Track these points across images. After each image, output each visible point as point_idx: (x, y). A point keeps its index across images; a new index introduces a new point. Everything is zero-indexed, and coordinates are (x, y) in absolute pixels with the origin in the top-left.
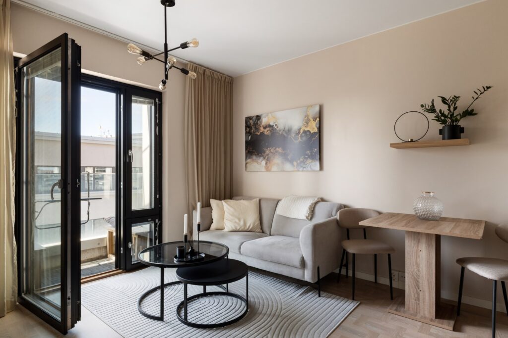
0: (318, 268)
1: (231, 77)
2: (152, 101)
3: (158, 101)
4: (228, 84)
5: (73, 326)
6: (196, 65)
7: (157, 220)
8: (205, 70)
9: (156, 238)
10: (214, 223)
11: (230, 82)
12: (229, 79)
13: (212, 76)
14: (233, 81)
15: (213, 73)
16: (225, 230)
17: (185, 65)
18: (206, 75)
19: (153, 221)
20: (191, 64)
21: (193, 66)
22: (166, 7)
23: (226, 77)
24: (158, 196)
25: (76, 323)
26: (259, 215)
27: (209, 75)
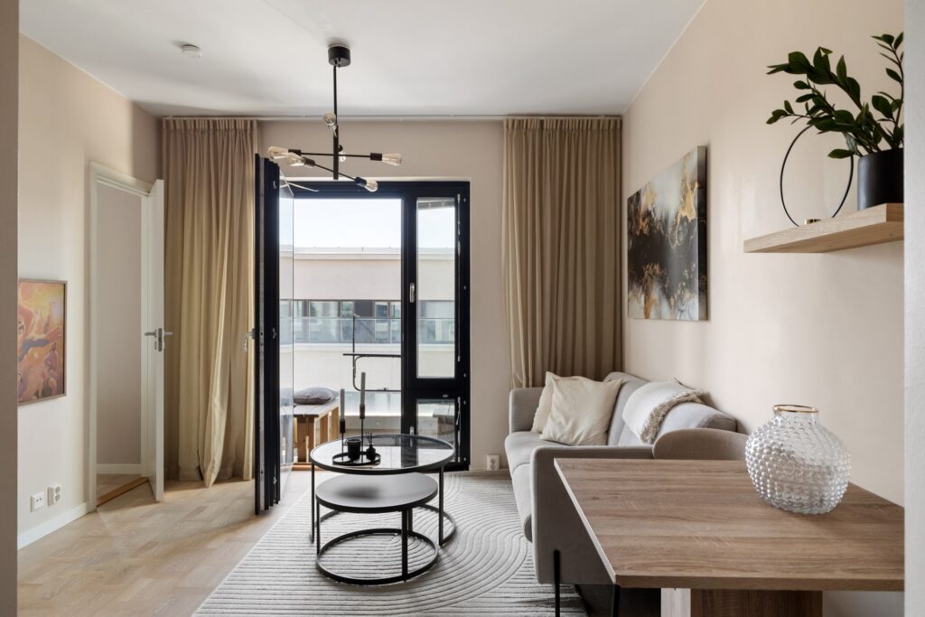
0: (557, 554)
1: (619, 116)
2: (452, 200)
3: (459, 199)
4: (606, 134)
5: (266, 508)
6: (520, 118)
7: (459, 398)
8: (542, 122)
9: (457, 428)
10: (535, 419)
11: (612, 127)
12: (610, 122)
13: (561, 129)
14: (621, 122)
15: (562, 122)
16: (542, 437)
17: (500, 123)
18: (544, 131)
19: (453, 400)
20: (510, 118)
21: (513, 121)
22: (337, 68)
23: (599, 121)
24: (459, 358)
25: (272, 505)
26: (608, 417)
27: (554, 127)
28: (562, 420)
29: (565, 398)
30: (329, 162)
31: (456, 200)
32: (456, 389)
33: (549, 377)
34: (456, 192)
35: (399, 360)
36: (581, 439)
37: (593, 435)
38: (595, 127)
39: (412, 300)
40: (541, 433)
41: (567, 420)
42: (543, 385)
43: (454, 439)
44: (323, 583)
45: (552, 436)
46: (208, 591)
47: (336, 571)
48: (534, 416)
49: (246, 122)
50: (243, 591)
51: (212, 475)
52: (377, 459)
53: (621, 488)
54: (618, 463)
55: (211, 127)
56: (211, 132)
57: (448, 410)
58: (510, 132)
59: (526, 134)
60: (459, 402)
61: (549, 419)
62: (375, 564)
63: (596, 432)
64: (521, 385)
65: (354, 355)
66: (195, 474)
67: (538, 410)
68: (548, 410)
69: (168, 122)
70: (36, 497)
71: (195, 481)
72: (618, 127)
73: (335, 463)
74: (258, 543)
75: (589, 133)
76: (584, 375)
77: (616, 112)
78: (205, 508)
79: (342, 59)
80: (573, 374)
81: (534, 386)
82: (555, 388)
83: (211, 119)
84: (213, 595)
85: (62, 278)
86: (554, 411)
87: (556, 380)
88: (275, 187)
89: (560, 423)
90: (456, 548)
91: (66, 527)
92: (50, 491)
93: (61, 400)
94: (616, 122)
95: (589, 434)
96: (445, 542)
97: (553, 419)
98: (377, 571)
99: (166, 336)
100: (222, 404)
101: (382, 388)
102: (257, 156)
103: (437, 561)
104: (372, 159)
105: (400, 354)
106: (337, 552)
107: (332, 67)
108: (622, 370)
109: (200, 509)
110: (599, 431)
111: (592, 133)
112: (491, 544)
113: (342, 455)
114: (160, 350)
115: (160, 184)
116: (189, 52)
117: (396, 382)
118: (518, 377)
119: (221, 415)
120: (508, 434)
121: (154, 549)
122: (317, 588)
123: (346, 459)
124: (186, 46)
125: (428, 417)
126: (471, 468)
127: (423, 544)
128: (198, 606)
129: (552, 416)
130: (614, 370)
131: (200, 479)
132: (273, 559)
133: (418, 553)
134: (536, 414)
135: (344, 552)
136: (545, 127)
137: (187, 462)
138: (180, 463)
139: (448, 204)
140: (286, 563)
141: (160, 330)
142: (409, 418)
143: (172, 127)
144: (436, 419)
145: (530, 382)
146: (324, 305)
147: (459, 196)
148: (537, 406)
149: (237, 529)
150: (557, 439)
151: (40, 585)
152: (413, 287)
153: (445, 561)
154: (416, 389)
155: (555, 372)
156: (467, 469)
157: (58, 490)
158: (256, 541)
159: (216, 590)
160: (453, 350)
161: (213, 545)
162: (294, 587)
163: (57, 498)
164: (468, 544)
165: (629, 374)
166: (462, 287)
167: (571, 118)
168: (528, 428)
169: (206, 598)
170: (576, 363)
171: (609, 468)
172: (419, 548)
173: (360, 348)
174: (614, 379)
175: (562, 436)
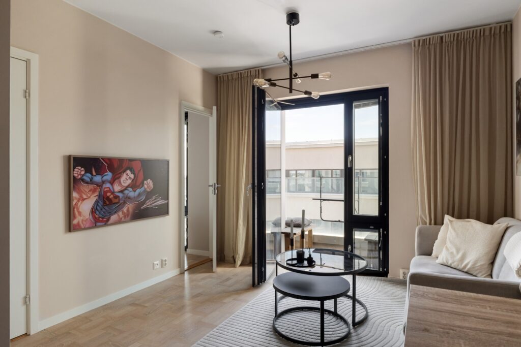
1: (509, 21)
2: (377, 100)
3: (381, 99)
4: (497, 37)
5: (258, 284)
6: (424, 38)
7: (381, 229)
8: (442, 38)
9: (380, 249)
10: (434, 248)
11: (502, 30)
12: (500, 27)
13: (457, 39)
14: (511, 25)
15: (458, 34)
16: (438, 261)
17: (410, 44)
18: (444, 44)
19: (377, 230)
20: (417, 39)
21: (419, 41)
22: (292, 26)
23: (491, 29)
24: (381, 203)
25: (261, 283)
26: (494, 252)
27: (452, 39)
28: (454, 251)
29: (457, 234)
30: (286, 83)
31: (379, 100)
32: (380, 223)
33: (447, 218)
34: (380, 96)
35: (343, 203)
36: (468, 267)
37: (479, 264)
38: (487, 33)
39: (349, 166)
40: (437, 258)
41: (458, 251)
42: (442, 224)
43: (377, 256)
44: (273, 336)
45: (445, 261)
46: (213, 327)
47: (283, 330)
48: (433, 246)
49: (256, 71)
50: (230, 331)
51: (239, 262)
52: (313, 264)
53: (458, 323)
54: (470, 297)
55: (240, 76)
56: (239, 79)
57: (374, 236)
58: (416, 49)
59: (429, 48)
60: (381, 232)
61: (444, 249)
62: (307, 330)
63: (482, 263)
64: (426, 224)
65: (321, 200)
66: (232, 259)
67: (436, 241)
68: (444, 242)
69: (220, 77)
70: (155, 263)
71: (232, 263)
72: (509, 29)
73: (287, 264)
74: (248, 304)
75: (482, 38)
76: (478, 218)
77: (506, 18)
78: (231, 279)
79: (294, 20)
80: (468, 217)
81: (435, 224)
82: (450, 226)
83: (239, 72)
84: (215, 330)
85: (167, 158)
86: (448, 244)
87: (451, 221)
88: (263, 103)
89: (452, 253)
90: (364, 331)
91: (168, 280)
92: (162, 261)
93: (167, 217)
94: (506, 26)
95: (475, 264)
96: (357, 324)
97: (447, 249)
98: (307, 336)
99: (217, 187)
100: (244, 224)
101: (337, 220)
102: (253, 87)
103: (347, 336)
104: (312, 78)
105: (343, 199)
106: (288, 318)
107: (289, 26)
108: (512, 215)
109: (228, 279)
110: (484, 262)
111: (484, 39)
112: (390, 333)
113: (292, 259)
114: (215, 194)
115: (215, 108)
116: (218, 35)
117: (341, 216)
118: (424, 217)
119: (243, 229)
120: (415, 256)
121: (199, 298)
122: (269, 338)
123: (295, 262)
124: (216, 32)
125: (362, 239)
126: (389, 276)
127: (342, 323)
128: (205, 335)
129: (446, 247)
130: (505, 216)
131: (233, 263)
132: (252, 315)
133: (337, 329)
134: (435, 244)
135: (292, 318)
136: (444, 40)
137: (228, 253)
138: (225, 253)
139: (374, 104)
140: (258, 319)
141: (215, 184)
142: (349, 239)
143: (222, 80)
144: (367, 242)
145: (433, 222)
146: (326, 172)
147: (381, 97)
148: (437, 239)
149: (240, 293)
150: (449, 264)
151: (147, 307)
152: (350, 158)
153: (354, 338)
154: (353, 222)
155: (453, 216)
156: (387, 277)
157: (165, 260)
158: (248, 302)
159: (217, 327)
160: (377, 198)
161: (227, 300)
162: (257, 335)
163: (165, 264)
164: (373, 329)
165: (518, 219)
166: (383, 157)
167: (466, 31)
168: (430, 254)
169: (210, 331)
170: (471, 209)
171: (458, 301)
172: (338, 325)
173: (324, 196)
174: (503, 223)
175: (453, 263)
